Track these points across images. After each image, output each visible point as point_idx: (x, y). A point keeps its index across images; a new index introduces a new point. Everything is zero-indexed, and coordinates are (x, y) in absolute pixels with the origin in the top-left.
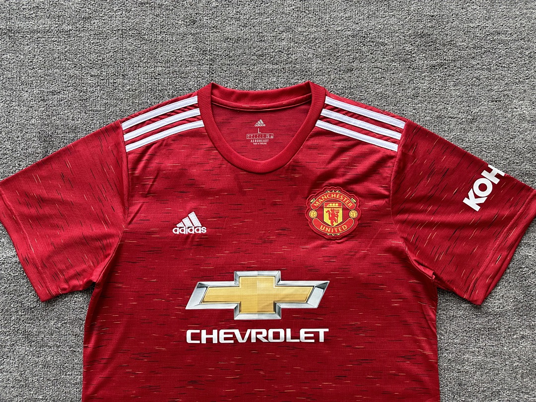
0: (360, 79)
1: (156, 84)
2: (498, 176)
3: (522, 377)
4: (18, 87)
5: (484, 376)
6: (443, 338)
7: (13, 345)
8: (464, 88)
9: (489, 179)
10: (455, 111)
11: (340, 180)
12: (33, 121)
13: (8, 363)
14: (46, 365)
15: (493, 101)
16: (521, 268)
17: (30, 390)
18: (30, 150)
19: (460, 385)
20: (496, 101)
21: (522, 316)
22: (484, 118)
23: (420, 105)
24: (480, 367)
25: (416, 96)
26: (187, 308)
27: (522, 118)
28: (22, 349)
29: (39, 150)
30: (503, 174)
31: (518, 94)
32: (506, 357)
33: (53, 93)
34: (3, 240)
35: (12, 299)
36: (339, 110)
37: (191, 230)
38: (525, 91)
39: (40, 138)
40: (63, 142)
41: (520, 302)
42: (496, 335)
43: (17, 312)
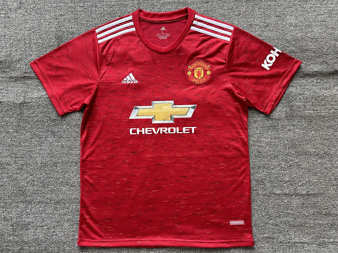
0: (212, 7)
1: (112, 10)
2: (278, 53)
3: (288, 148)
4: (44, 13)
5: (271, 148)
6: (251, 131)
7: (46, 137)
8: (263, 10)
9: (274, 54)
10: (258, 22)
11: (202, 56)
12: (52, 29)
13: (44, 146)
14: (62, 146)
15: (277, 17)
16: (289, 97)
17: (55, 158)
18: (51, 44)
19: (259, 152)
20: (278, 17)
21: (289, 120)
22: (272, 25)
23: (241, 19)
24: (268, 144)
25: (239, 15)
26: (130, 118)
27: (291, 25)
28: (51, 140)
29: (55, 44)
30: (280, 52)
31: (289, 13)
32: (281, 139)
33: (61, 15)
34: (39, 87)
35: (45, 115)
36: (202, 22)
37: (131, 82)
38: (293, 11)
39: (55, 37)
40: (67, 39)
41: (288, 113)
42: (276, 129)
43: (48, 121)
